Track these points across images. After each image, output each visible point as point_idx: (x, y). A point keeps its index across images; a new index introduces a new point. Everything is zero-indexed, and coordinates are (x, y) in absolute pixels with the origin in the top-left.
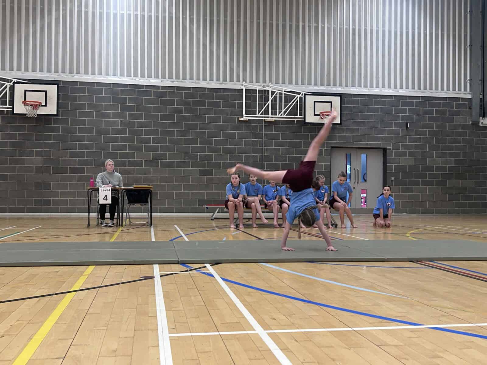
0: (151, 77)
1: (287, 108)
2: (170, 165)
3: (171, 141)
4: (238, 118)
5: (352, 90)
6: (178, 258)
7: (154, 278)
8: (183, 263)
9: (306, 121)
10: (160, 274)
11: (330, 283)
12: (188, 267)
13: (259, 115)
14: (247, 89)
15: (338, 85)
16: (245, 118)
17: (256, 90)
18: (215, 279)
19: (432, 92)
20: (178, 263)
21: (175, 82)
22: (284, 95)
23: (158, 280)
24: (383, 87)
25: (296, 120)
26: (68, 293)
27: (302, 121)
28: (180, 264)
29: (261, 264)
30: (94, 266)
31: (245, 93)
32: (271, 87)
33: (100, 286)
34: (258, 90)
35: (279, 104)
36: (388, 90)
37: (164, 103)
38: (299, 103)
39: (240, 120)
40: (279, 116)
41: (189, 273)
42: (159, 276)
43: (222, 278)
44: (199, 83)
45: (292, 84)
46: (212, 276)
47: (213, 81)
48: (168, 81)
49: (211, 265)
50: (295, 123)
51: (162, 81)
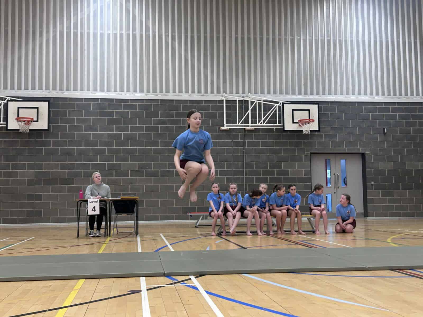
0: (136, 92)
1: (266, 118)
2: (155, 174)
3: (156, 152)
4: (219, 128)
5: (328, 97)
6: (164, 271)
7: (141, 292)
8: (168, 275)
9: (286, 129)
10: (147, 287)
11: (311, 295)
12: (173, 279)
13: (239, 124)
14: (228, 99)
15: (315, 93)
16: (226, 127)
17: (236, 100)
18: (200, 292)
19: (407, 98)
20: (164, 275)
21: (159, 96)
22: (263, 104)
23: (144, 294)
24: (360, 94)
25: (275, 128)
26: (61, 309)
27: (282, 128)
28: (165, 276)
29: (244, 276)
30: (85, 280)
31: (226, 104)
32: (250, 97)
33: (90, 301)
34: (238, 101)
35: (258, 113)
36: (365, 97)
37: (148, 115)
38: (278, 112)
39: (221, 129)
40: (259, 124)
41: (175, 286)
42: (146, 290)
43: (206, 291)
44: (181, 96)
45: (271, 94)
46: (196, 289)
47: (194, 93)
48: (152, 94)
49: (196, 278)
50: (275, 130)
51: (146, 95)
